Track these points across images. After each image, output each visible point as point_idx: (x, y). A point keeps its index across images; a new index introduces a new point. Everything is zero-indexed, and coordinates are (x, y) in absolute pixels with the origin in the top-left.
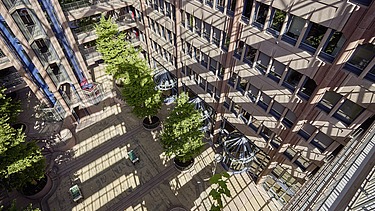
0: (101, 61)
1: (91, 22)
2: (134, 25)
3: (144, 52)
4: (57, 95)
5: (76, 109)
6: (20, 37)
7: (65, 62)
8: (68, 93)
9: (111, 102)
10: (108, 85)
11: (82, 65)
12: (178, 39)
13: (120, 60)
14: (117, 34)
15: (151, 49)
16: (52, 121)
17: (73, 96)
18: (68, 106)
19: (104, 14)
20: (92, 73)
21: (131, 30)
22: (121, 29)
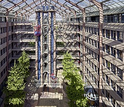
0: (62, 68)
1: (63, 52)
2: (78, 58)
3: (81, 72)
4: (42, 75)
5: (45, 85)
6: (42, 51)
7: (49, 64)
8: (45, 76)
9: (59, 91)
10: (61, 81)
11: (55, 67)
12: (101, 72)
13: (69, 71)
14: (71, 59)
15: (85, 71)
16: (35, 86)
17: (46, 79)
18: (43, 82)
19: (68, 51)
20: (57, 72)
21: (77, 59)
22: (73, 58)
